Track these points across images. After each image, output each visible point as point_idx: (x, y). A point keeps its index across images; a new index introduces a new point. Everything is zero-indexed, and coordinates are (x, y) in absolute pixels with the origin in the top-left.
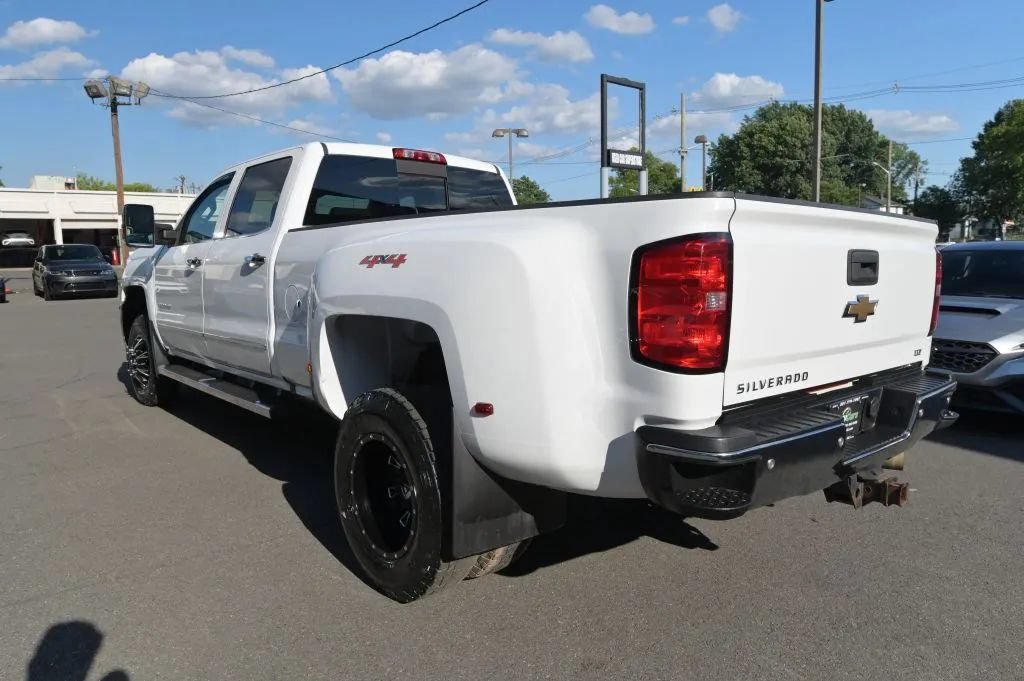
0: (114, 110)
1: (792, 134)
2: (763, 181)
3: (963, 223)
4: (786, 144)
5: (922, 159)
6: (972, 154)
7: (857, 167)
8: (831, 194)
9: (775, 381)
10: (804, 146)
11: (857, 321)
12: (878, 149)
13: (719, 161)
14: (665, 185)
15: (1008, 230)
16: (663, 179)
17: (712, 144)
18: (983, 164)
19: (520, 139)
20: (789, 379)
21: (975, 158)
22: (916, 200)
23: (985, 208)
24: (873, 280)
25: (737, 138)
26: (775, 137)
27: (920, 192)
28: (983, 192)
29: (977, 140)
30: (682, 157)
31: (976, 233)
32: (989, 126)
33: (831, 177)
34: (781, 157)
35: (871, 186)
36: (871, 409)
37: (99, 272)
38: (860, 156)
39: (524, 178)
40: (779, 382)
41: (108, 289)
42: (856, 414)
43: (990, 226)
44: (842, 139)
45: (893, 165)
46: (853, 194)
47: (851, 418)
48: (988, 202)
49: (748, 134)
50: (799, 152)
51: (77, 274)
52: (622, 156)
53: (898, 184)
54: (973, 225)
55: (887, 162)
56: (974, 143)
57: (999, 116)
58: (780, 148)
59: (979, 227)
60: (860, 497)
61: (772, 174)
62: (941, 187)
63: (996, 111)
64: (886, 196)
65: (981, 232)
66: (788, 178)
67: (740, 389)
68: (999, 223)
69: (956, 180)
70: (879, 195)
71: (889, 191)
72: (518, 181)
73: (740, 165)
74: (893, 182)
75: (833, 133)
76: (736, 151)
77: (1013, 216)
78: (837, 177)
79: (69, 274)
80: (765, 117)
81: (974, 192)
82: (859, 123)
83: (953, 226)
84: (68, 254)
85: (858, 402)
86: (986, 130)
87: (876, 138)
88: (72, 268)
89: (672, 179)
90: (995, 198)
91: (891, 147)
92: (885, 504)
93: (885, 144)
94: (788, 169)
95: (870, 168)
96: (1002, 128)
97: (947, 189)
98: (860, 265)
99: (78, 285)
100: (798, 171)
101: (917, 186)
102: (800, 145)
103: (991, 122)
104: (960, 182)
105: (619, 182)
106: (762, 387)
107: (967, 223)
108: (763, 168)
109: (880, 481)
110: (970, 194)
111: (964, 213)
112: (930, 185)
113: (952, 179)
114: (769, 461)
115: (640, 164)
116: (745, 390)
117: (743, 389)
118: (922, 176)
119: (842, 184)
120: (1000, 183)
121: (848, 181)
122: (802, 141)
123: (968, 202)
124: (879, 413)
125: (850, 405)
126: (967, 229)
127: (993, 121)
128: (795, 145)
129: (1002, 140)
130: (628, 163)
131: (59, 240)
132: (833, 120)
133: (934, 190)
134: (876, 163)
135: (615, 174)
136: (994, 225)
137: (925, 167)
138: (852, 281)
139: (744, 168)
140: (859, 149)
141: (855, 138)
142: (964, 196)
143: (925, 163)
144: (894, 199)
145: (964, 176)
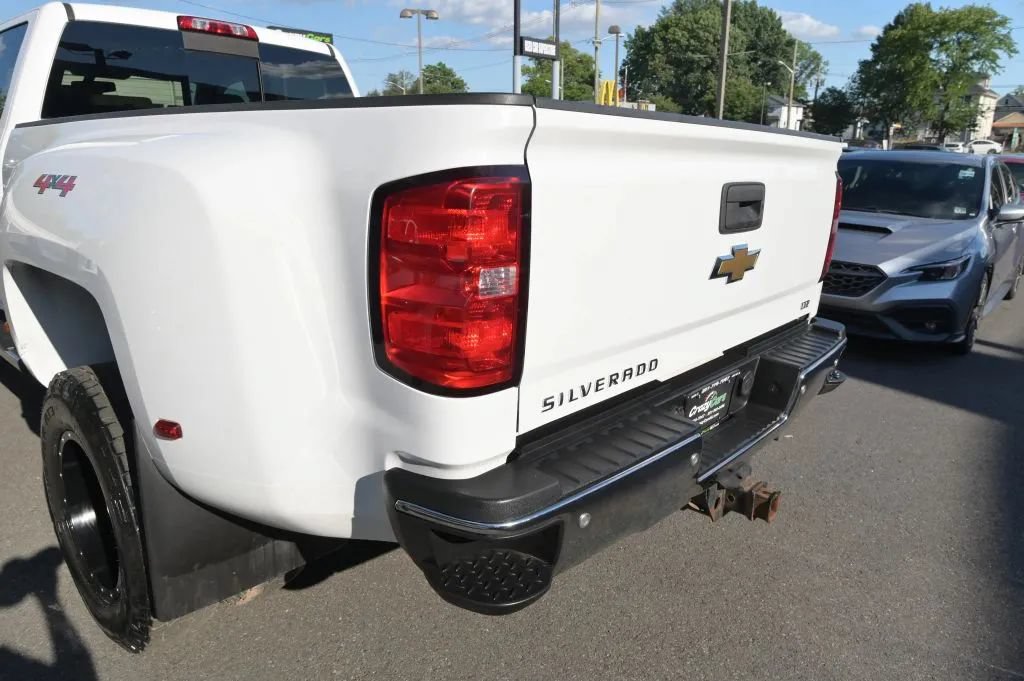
1: (705, 29)
2: (674, 77)
3: (855, 124)
4: (697, 38)
5: (824, 60)
6: (869, 56)
7: (763, 65)
8: (739, 91)
9: (607, 381)
10: (716, 41)
11: (730, 281)
12: (785, 47)
13: (635, 53)
14: (582, 77)
15: (894, 133)
16: (580, 71)
17: (629, 36)
18: (878, 67)
19: (429, 20)
20: (628, 373)
21: (873, 61)
22: (815, 101)
23: (876, 110)
24: (755, 224)
25: (653, 30)
26: (689, 31)
27: (820, 93)
28: (876, 95)
29: (876, 42)
30: (596, 48)
31: (866, 135)
32: (888, 29)
33: (739, 74)
34: (693, 52)
35: (776, 86)
36: (743, 386)
38: (768, 54)
39: (440, 64)
40: (613, 381)
42: (723, 397)
43: (879, 128)
44: (752, 34)
45: (797, 64)
46: (758, 92)
47: (716, 403)
48: (879, 104)
49: (664, 26)
50: (710, 47)
52: (536, 44)
53: (800, 84)
54: (865, 126)
55: (792, 61)
56: (872, 45)
57: (899, 20)
58: (692, 41)
59: (869, 129)
60: (720, 507)
61: (685, 69)
62: (839, 88)
63: (896, 14)
64: (788, 96)
65: (871, 133)
66: (698, 74)
67: (546, 404)
68: (887, 126)
69: (854, 82)
70: (782, 95)
71: (792, 90)
72: (434, 67)
73: (654, 59)
74: (795, 82)
75: (745, 30)
76: (649, 44)
77: (900, 118)
78: (745, 74)
80: (681, 10)
81: (868, 95)
82: (769, 19)
83: (846, 128)
85: (727, 382)
86: (885, 32)
87: (784, 36)
89: (588, 70)
90: (886, 100)
91: (796, 46)
92: (750, 518)
93: (791, 43)
94: (698, 64)
95: (776, 68)
96: (899, 32)
97: (844, 91)
98: (738, 204)
100: (708, 67)
101: (817, 86)
102: (712, 40)
103: (890, 25)
104: (856, 85)
105: (535, 72)
106: (584, 394)
107: (859, 125)
108: (676, 63)
109: (746, 489)
110: (864, 96)
111: (857, 115)
112: (830, 86)
113: (850, 80)
114: (583, 516)
115: (554, 54)
116: (557, 403)
117: (552, 404)
118: (823, 77)
119: (750, 82)
120: (892, 86)
121: (755, 79)
122: (715, 36)
123: (862, 104)
124: (752, 390)
125: (716, 388)
126: (858, 131)
127: (893, 24)
128: (707, 40)
129: (898, 43)
130: (541, 52)
132: (746, 16)
133: (832, 91)
134: (781, 62)
135: (532, 64)
136: (883, 127)
137: (826, 68)
138: (725, 228)
139: (657, 61)
140: (768, 47)
141: (765, 35)
142: (858, 98)
143: (827, 64)
144: (795, 99)
145: (861, 79)
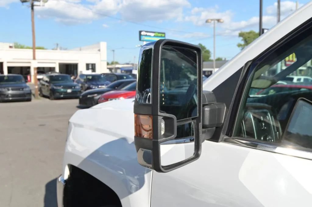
0: (32, 9)
37: (23, 89)
41: (27, 98)
51: (12, 90)
79: (9, 90)
84: (9, 79)
88: (10, 87)
99: (13, 96)
131: (6, 73)
